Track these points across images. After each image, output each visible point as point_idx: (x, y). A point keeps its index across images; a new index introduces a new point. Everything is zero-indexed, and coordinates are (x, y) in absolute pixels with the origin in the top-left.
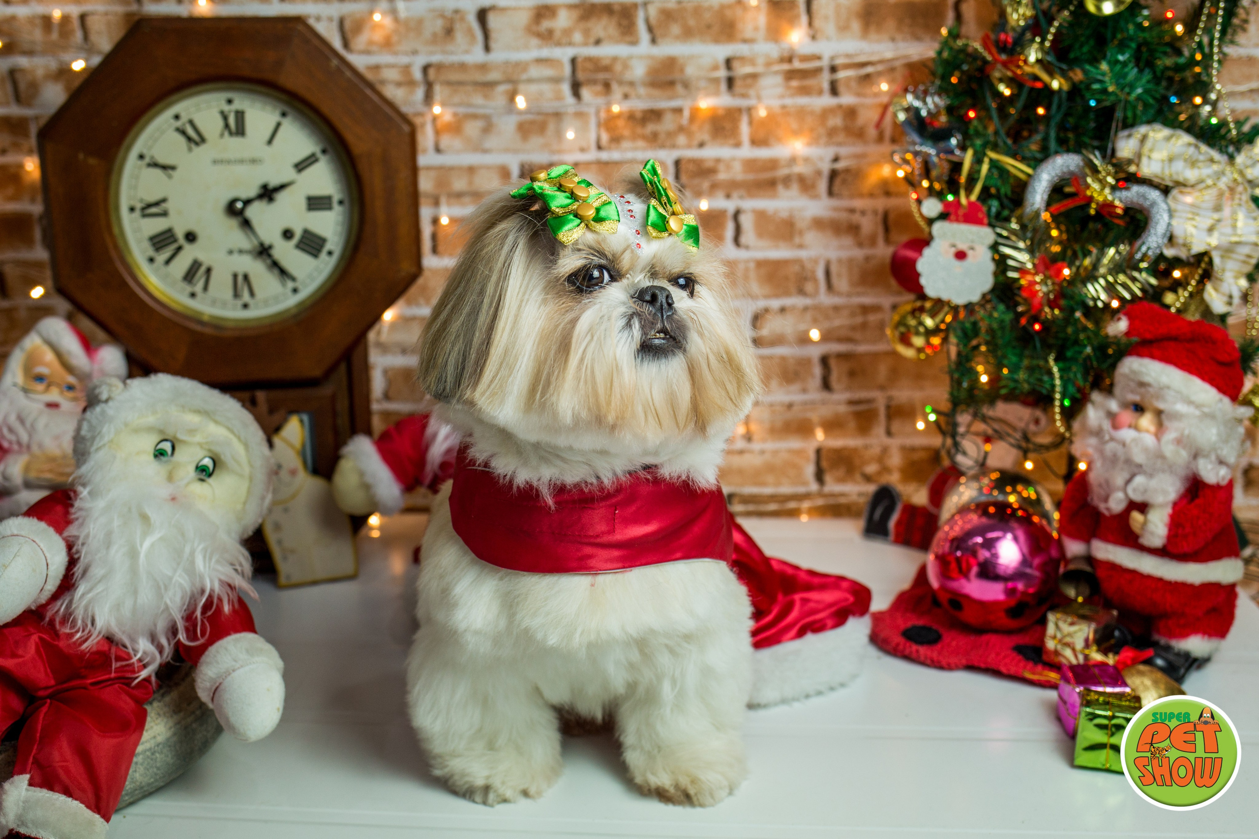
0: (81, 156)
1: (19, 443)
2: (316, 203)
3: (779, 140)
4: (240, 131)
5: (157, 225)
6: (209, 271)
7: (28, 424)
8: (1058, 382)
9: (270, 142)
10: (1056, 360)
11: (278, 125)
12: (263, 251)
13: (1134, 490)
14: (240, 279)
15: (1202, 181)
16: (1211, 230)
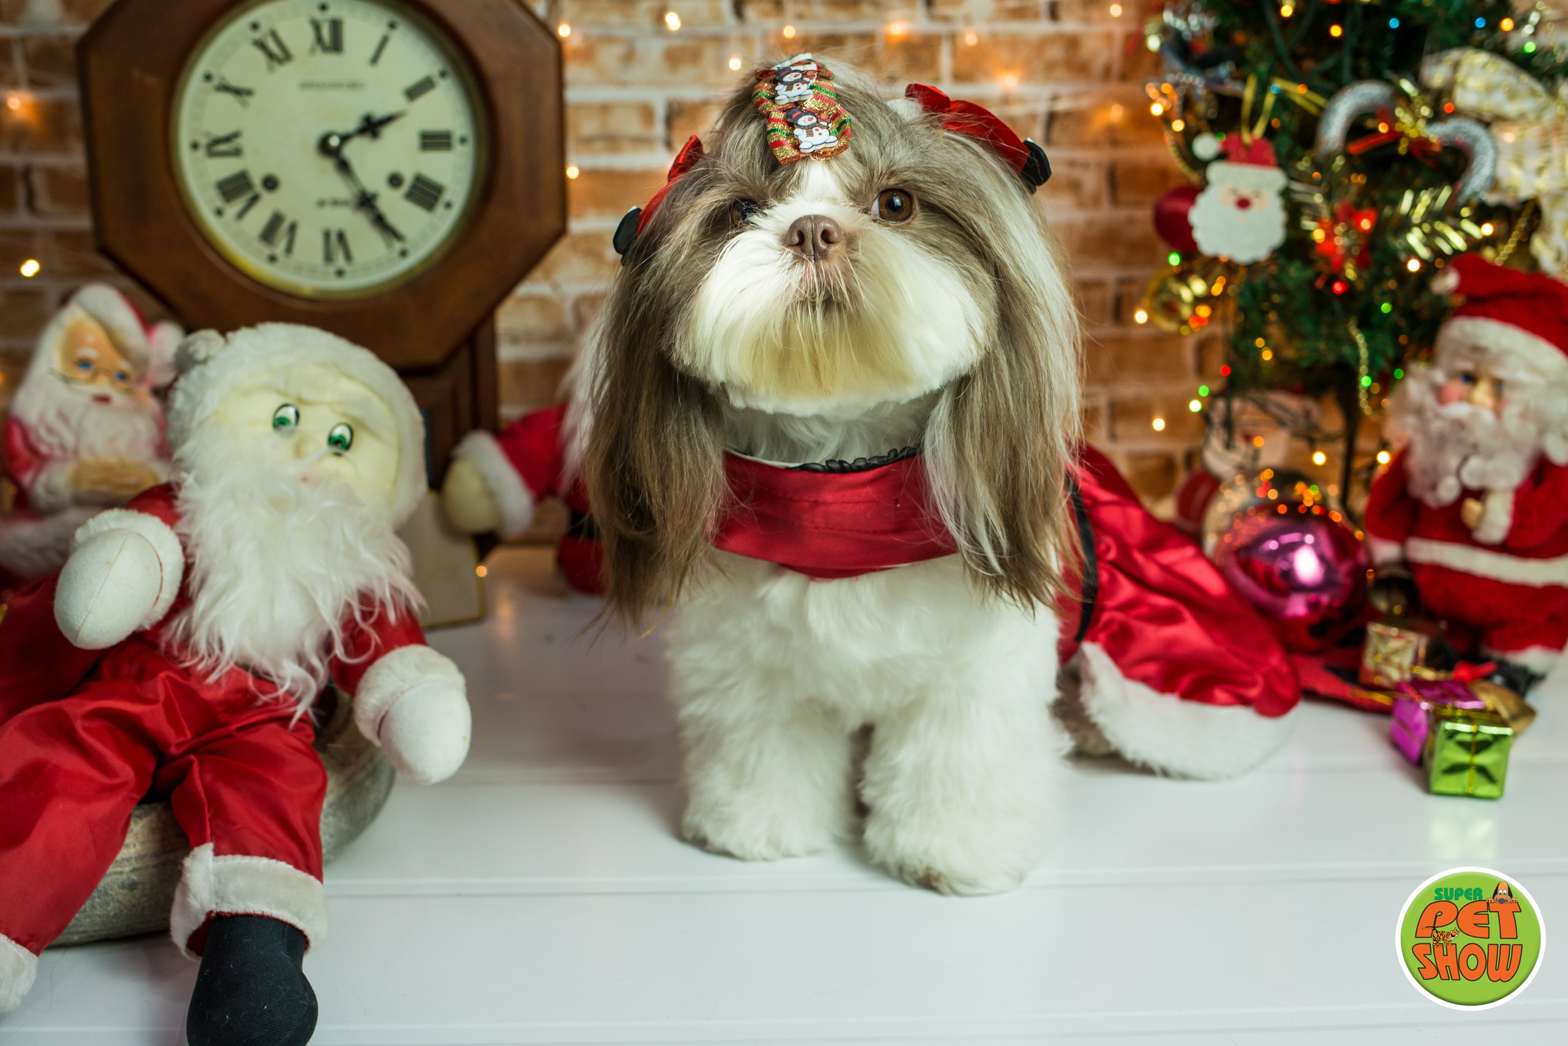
0: (136, 73)
1: (63, 448)
2: (434, 141)
3: (988, 75)
4: (336, 45)
5: (226, 168)
6: (293, 228)
7: (74, 420)
8: (1364, 353)
9: (375, 59)
10: (1362, 326)
11: (385, 41)
12: (366, 202)
13: (1471, 474)
14: (334, 238)
15: (1522, 116)
16: (1540, 171)
